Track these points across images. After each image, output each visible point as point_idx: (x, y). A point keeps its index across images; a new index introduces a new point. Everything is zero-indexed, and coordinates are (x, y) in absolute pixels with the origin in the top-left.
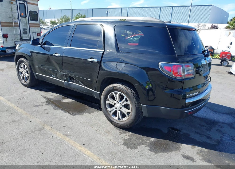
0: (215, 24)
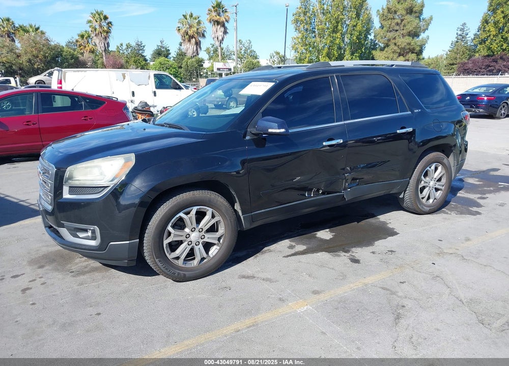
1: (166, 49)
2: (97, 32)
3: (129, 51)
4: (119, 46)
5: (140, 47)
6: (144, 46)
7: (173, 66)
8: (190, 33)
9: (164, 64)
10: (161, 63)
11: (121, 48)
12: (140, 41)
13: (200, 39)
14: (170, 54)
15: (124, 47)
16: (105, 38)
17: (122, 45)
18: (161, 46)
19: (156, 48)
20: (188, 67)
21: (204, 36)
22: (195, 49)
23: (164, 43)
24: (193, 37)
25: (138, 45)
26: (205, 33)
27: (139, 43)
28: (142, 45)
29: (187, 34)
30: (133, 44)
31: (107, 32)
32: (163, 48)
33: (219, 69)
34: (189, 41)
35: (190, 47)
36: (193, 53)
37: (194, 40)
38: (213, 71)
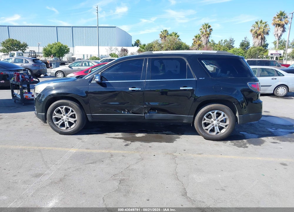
0: (125, 48)
1: (247, 42)
2: (203, 34)
3: (226, 44)
4: (220, 41)
5: (232, 41)
6: (234, 41)
7: (241, 52)
8: (258, 32)
9: (236, 51)
10: (234, 51)
11: (221, 42)
12: (232, 38)
13: (265, 36)
14: (249, 45)
15: (223, 41)
16: (207, 38)
17: (222, 40)
18: (244, 41)
19: (241, 42)
20: (251, 53)
21: (267, 34)
22: (260, 42)
23: (247, 39)
24: (260, 35)
25: (231, 40)
26: (269, 32)
27: (232, 39)
28: (233, 40)
29: (256, 33)
30: (228, 40)
31: (209, 34)
32: (246, 42)
33: (272, 54)
34: (257, 37)
35: (257, 41)
36: (259, 44)
37: (260, 36)
38: (268, 55)
